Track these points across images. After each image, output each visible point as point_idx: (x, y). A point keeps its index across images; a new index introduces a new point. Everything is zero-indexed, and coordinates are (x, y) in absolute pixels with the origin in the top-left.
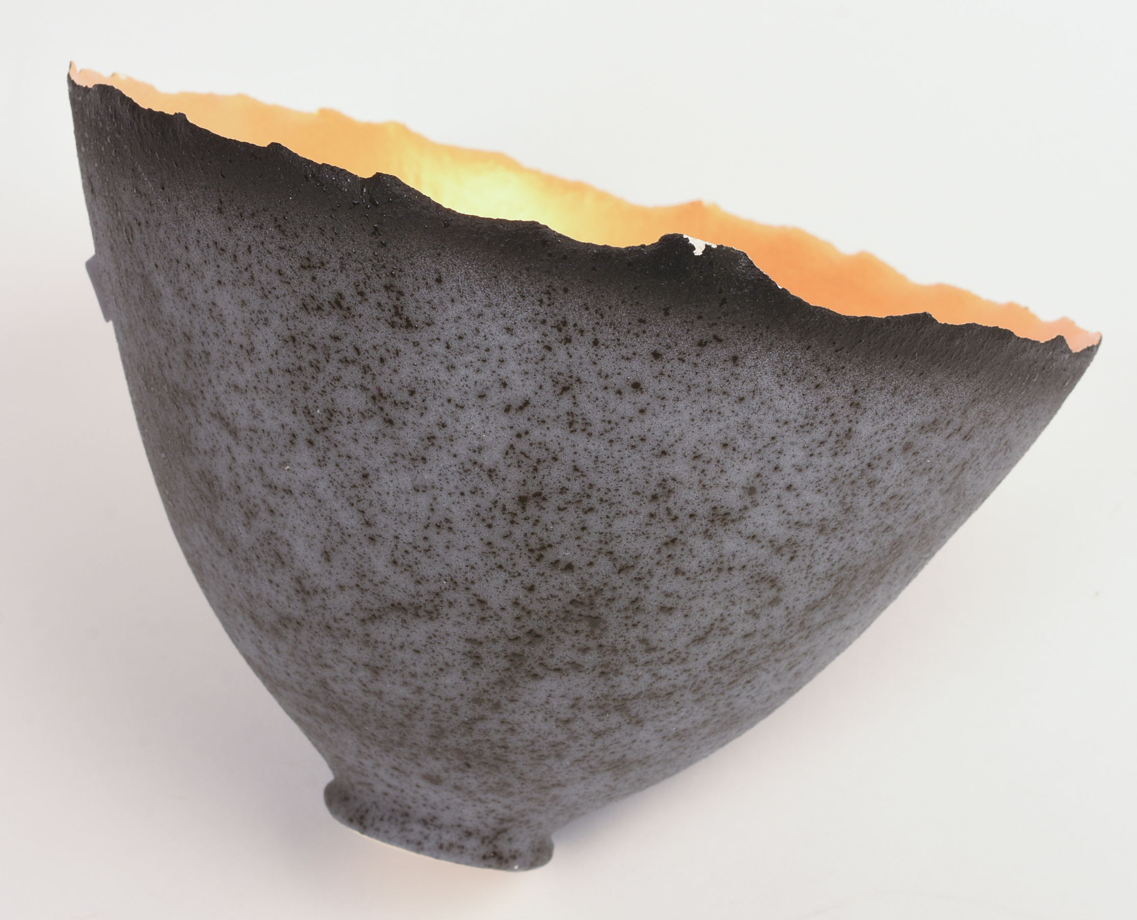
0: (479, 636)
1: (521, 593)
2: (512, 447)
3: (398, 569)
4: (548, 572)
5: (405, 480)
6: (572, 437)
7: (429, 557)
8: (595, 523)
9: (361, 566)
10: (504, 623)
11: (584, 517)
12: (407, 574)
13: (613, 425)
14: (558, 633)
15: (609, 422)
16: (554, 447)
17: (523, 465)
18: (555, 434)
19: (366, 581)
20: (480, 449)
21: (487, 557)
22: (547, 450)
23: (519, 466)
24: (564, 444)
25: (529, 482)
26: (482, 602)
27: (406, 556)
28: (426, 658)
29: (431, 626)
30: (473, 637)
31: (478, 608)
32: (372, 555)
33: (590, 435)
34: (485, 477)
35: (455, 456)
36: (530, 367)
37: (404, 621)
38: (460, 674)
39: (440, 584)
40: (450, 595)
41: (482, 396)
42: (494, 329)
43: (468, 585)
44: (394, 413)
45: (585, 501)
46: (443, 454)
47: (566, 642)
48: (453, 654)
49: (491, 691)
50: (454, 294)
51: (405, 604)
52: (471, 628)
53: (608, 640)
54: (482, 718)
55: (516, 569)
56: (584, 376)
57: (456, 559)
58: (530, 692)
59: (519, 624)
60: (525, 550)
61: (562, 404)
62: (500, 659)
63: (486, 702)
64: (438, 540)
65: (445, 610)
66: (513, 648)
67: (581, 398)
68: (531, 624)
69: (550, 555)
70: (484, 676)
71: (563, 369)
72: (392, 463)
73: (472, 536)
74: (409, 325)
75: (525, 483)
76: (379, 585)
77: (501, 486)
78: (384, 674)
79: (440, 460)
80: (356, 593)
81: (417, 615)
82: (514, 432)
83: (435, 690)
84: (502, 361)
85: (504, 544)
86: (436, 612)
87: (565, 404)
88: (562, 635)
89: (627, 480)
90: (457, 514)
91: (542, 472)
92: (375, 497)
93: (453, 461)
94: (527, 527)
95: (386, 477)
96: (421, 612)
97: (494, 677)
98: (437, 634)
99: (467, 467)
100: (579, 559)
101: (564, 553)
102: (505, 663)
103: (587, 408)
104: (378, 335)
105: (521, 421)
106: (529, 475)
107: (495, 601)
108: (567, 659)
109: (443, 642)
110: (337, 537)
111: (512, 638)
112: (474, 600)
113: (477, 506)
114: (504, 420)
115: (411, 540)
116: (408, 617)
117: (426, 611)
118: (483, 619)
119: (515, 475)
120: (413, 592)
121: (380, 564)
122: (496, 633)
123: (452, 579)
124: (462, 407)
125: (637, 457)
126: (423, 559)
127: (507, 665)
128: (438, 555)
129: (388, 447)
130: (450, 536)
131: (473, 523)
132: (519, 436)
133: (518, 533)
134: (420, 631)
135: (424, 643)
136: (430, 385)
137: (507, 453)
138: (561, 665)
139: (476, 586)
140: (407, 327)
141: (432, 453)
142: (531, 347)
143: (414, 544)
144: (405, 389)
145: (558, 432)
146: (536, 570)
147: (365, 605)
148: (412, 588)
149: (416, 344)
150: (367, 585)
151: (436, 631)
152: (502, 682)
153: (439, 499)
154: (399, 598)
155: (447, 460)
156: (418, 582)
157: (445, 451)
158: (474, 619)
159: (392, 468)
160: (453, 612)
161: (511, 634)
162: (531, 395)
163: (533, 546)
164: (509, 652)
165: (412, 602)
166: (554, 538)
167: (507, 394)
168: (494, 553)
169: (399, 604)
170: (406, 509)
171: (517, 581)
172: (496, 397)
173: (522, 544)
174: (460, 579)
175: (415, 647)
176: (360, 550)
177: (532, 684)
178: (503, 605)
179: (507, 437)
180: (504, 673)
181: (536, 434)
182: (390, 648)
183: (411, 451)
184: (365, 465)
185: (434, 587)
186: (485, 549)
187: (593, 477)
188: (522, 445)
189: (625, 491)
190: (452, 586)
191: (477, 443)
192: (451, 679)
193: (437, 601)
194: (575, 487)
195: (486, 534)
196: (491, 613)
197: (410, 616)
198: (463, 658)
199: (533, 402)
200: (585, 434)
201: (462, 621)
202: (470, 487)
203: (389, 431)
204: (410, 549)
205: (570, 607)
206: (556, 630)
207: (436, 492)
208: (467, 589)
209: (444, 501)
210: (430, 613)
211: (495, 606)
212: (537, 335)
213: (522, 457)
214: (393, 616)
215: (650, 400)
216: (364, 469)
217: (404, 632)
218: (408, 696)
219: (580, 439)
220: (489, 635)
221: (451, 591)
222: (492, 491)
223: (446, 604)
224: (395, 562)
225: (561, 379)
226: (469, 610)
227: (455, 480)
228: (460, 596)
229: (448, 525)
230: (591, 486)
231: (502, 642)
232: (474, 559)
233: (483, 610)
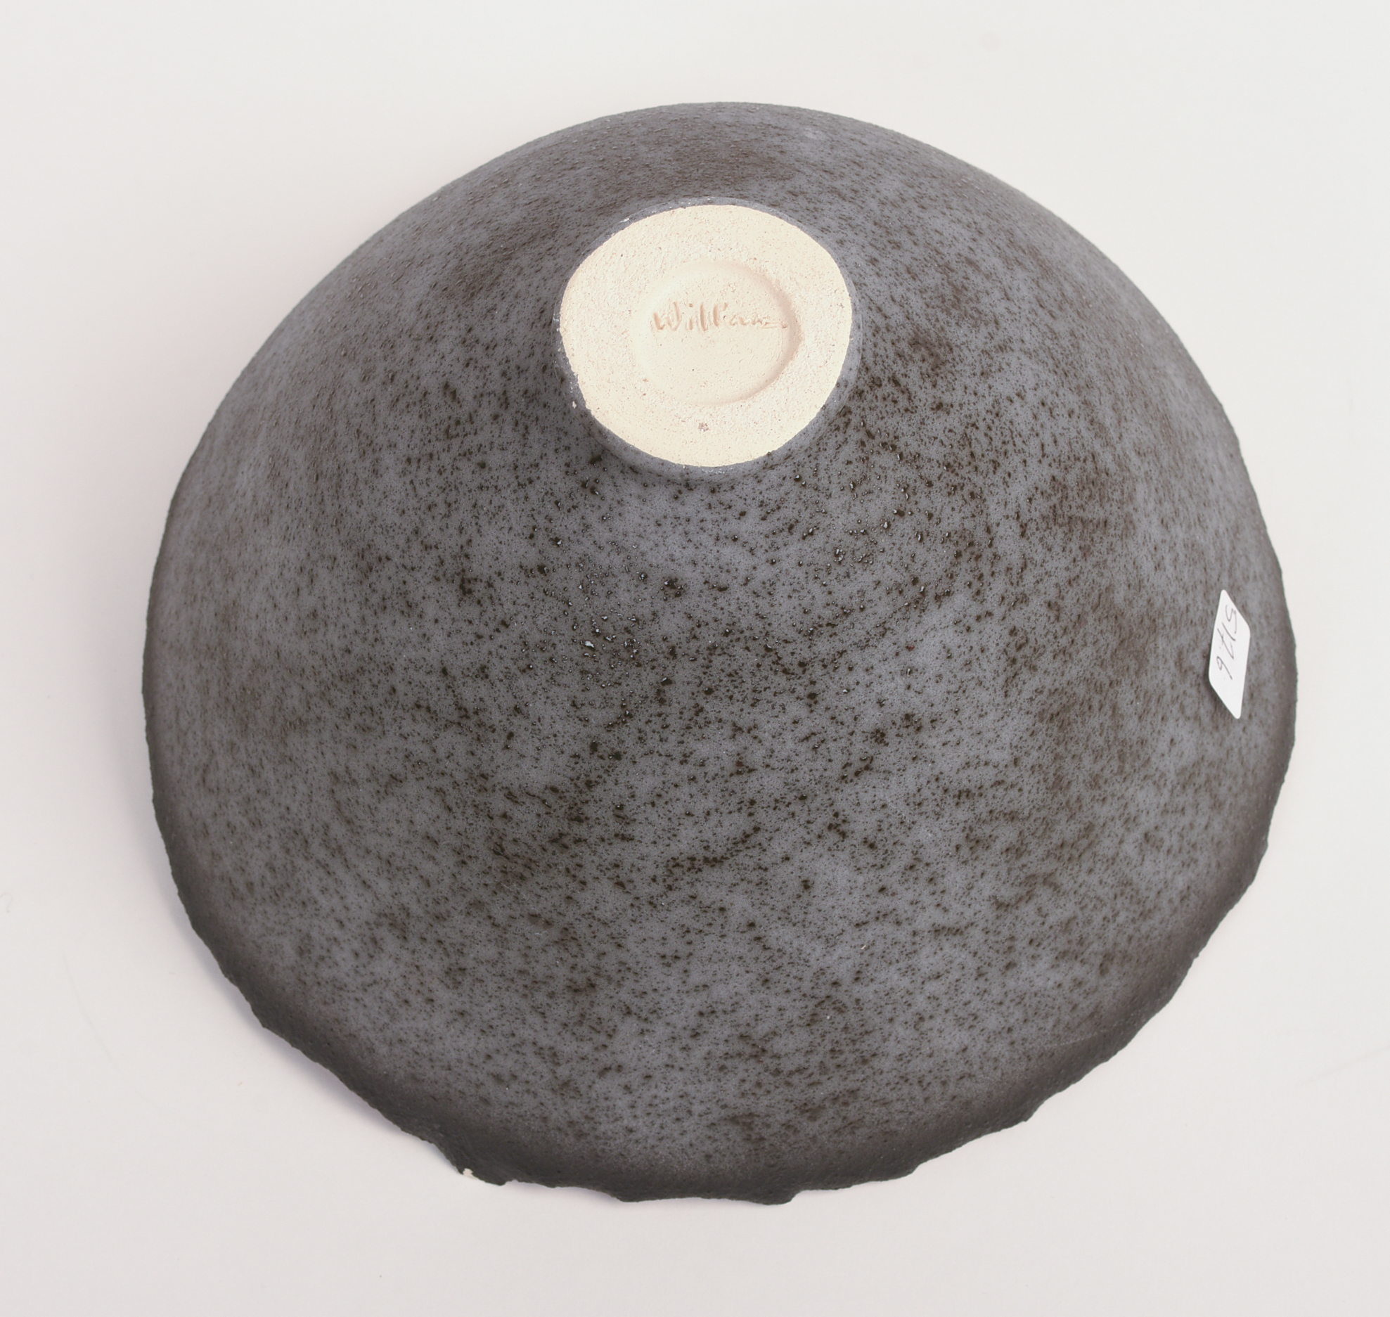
0: (618, 845)
1: (579, 896)
2: (610, 1036)
3: (719, 905)
4: (555, 916)
5: (721, 992)
6: (551, 1043)
7: (683, 926)
8: (514, 960)
9: (762, 894)
10: (593, 861)
11: (526, 967)
12: (708, 903)
13: (514, 1050)
14: (535, 845)
15: (518, 1052)
16: (567, 1036)
17: (596, 1020)
18: (568, 1047)
19: (756, 880)
20: (642, 1033)
21: (619, 934)
22: (574, 1034)
23: (599, 1019)
24: (558, 1038)
25: (587, 1005)
26: (620, 884)
27: (710, 921)
28: (679, 809)
29: (674, 851)
30: (625, 844)
31: (623, 878)
32: (750, 910)
33: (534, 1044)
34: (634, 1009)
35: (668, 1024)
36: (604, 1104)
37: (707, 848)
38: (638, 793)
39: (669, 900)
40: (657, 889)
41: (648, 1077)
42: (645, 1130)
43: (636, 903)
44: (738, 1046)
45: (528, 982)
46: (680, 1024)
47: (525, 832)
48: (647, 819)
49: (601, 772)
50: (690, 1151)
51: (706, 868)
52: (627, 854)
53: (483, 824)
54: (609, 727)
55: (589, 921)
56: (549, 1095)
57: (655, 929)
58: (557, 769)
59: (577, 860)
60: (582, 941)
61: (567, 1072)
62: (594, 816)
63: (606, 755)
64: (676, 944)
65: (660, 872)
66: (580, 830)
67: (548, 1076)
68: (564, 860)
69: (555, 933)
70: (609, 793)
71: (572, 1102)
72: (737, 1003)
73: (639, 952)
74: (734, 1120)
75: (592, 1004)
76: (739, 881)
77: (615, 1000)
78: (730, 766)
79: (684, 1017)
80: (766, 860)
81: (692, 859)
82: (610, 1048)
83: (666, 764)
84: (633, 1107)
85: (604, 947)
86: (670, 867)
87: (563, 1071)
88: (530, 842)
89: (491, 997)
90: (657, 971)
91: (575, 1014)
92: (753, 967)
93: (668, 1019)
94: (582, 963)
95: (744, 990)
96: (687, 864)
97: (598, 791)
98: (667, 842)
99: (655, 1016)
100: (523, 925)
101: (540, 935)
102: (590, 811)
103: (542, 1068)
104: (766, 1102)
105: (605, 1059)
106: (588, 1011)
107: (606, 887)
108: (523, 808)
109: (659, 833)
110: (795, 911)
111: (583, 843)
112: (629, 887)
113: (637, 981)
114: (621, 1059)
115: (706, 939)
116: (701, 853)
117: (682, 866)
118: (617, 866)
119: (603, 1011)
120: (698, 884)
121: (740, 904)
122: (600, 849)
123: (655, 907)
124: (667, 1066)
125: (486, 1017)
126: (690, 923)
127: (585, 809)
128: (673, 929)
129: (744, 1015)
130: (662, 950)
131: (640, 965)
132: (605, 1046)
133: (590, 957)
134: (687, 841)
135: (681, 827)
136: (704, 1078)
137: (614, 1030)
138: (528, 801)
139: (628, 903)
140: (736, 1117)
141: (693, 1022)
142: (605, 1118)
143: (702, 934)
144: (730, 1069)
145: (566, 1049)
146: (567, 919)
147: (755, 852)
148: (700, 889)
149: (725, 1107)
150: (754, 877)
151: (668, 845)
152: (589, 784)
153: (679, 982)
154: (714, 874)
155: (674, 1019)
156: (693, 897)
157: (679, 1026)
158: (627, 867)
159: (735, 999)
160: (650, 870)
161: (584, 847)
162: (597, 1080)
163: (573, 944)
164: (585, 825)
165: (699, 873)
166: (553, 951)
167: (623, 1080)
168: (613, 938)
169: (713, 866)
170: (715, 967)
171: (586, 908)
172: (635, 1079)
173: (585, 947)
174: (647, 909)
175: (691, 819)
176: (766, 909)
177: (557, 780)
178: (596, 884)
179: (616, 1044)
180: (588, 798)
181: (587, 1048)
182: (722, 809)
183: (716, 1020)
184: (768, 991)
185: (673, 895)
186: (623, 942)
187: (524, 1005)
188: (602, 1038)
189: (491, 986)
190: (654, 901)
191: (646, 1038)
192: (646, 786)
193: (669, 881)
194: (541, 998)
195: (623, 955)
196: (609, 874)
197: (700, 857)
198: (635, 816)
199: (595, 1075)
200: (539, 1045)
201: (640, 862)
202: (648, 998)
203: (742, 1030)
204: (707, 929)
205: (527, 874)
206: (538, 850)
207: (685, 988)
208: (638, 898)
209: (673, 981)
210: (677, 865)
211: (604, 881)
212: (602, 1128)
213: (598, 1028)
214: (720, 851)
215: (484, 1065)
216: (768, 988)
217: (708, 835)
218: (699, 745)
219: (544, 1042)
220: (607, 847)
221: (655, 895)
222: (624, 995)
223: (660, 880)
224: (722, 909)
225: (572, 1094)
226: (634, 876)
227: (664, 1002)
228: (645, 890)
229: (666, 961)
230: (525, 996)
231: (592, 840)
232: (633, 929)
233: (618, 877)
